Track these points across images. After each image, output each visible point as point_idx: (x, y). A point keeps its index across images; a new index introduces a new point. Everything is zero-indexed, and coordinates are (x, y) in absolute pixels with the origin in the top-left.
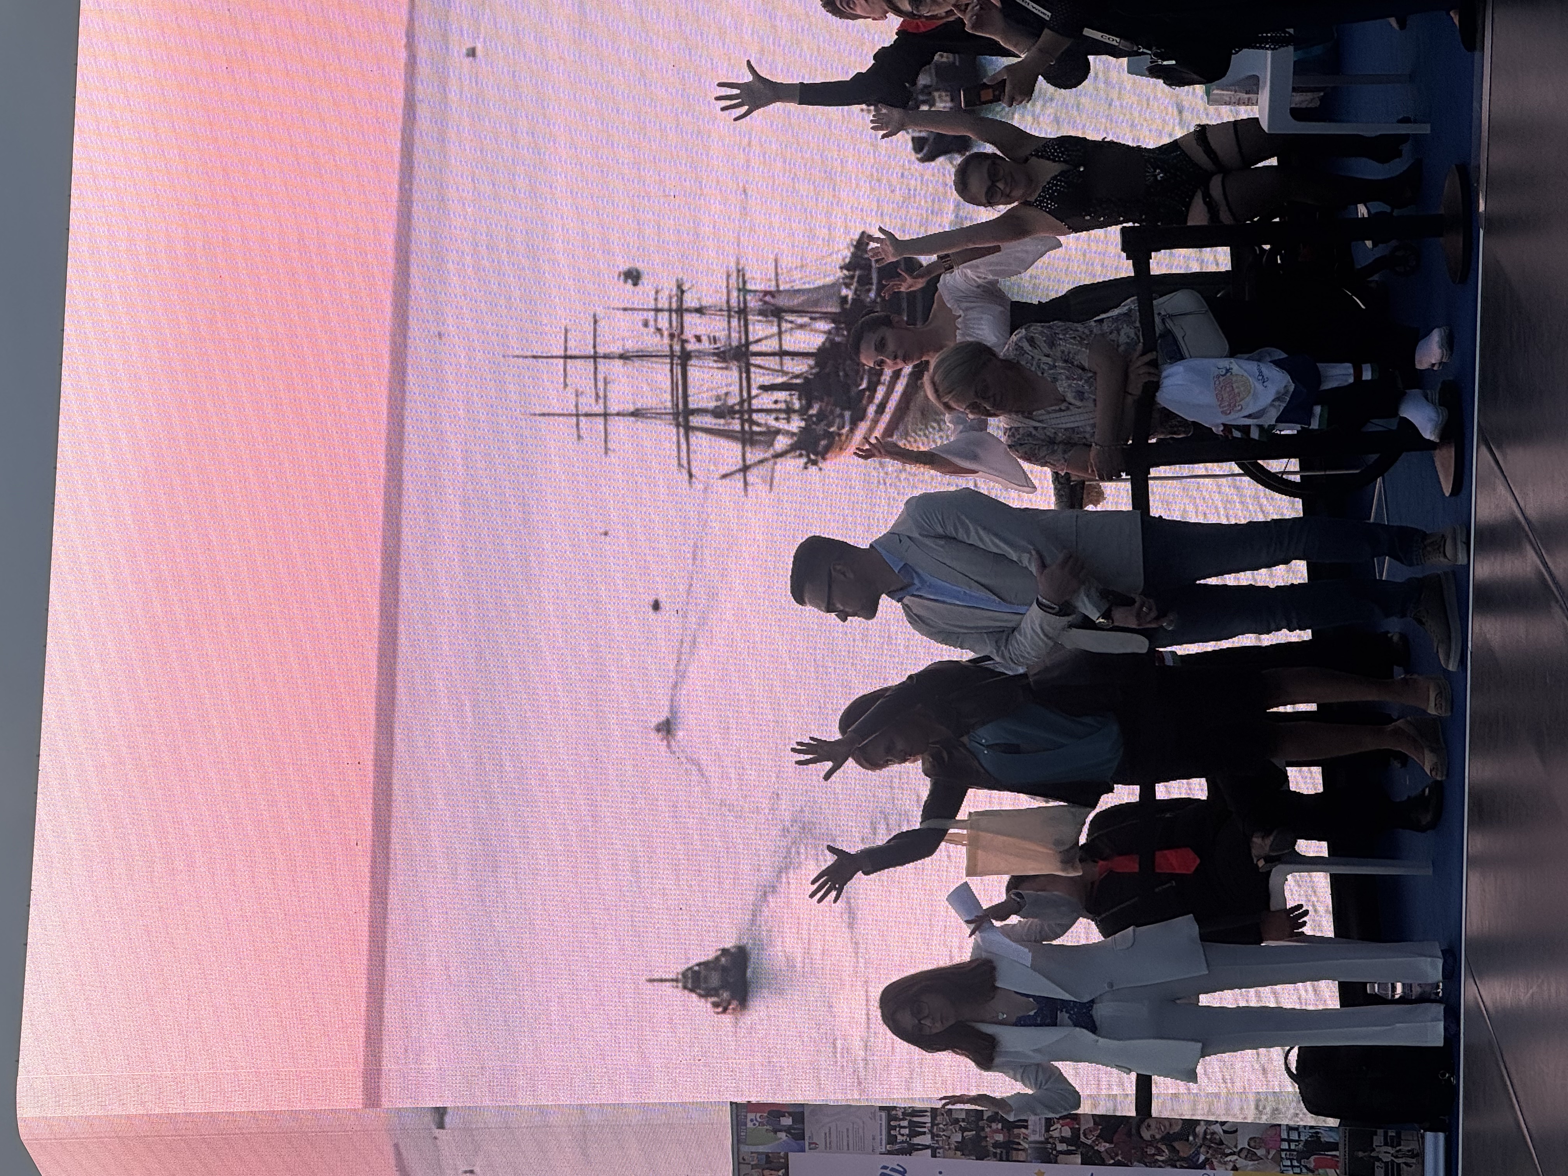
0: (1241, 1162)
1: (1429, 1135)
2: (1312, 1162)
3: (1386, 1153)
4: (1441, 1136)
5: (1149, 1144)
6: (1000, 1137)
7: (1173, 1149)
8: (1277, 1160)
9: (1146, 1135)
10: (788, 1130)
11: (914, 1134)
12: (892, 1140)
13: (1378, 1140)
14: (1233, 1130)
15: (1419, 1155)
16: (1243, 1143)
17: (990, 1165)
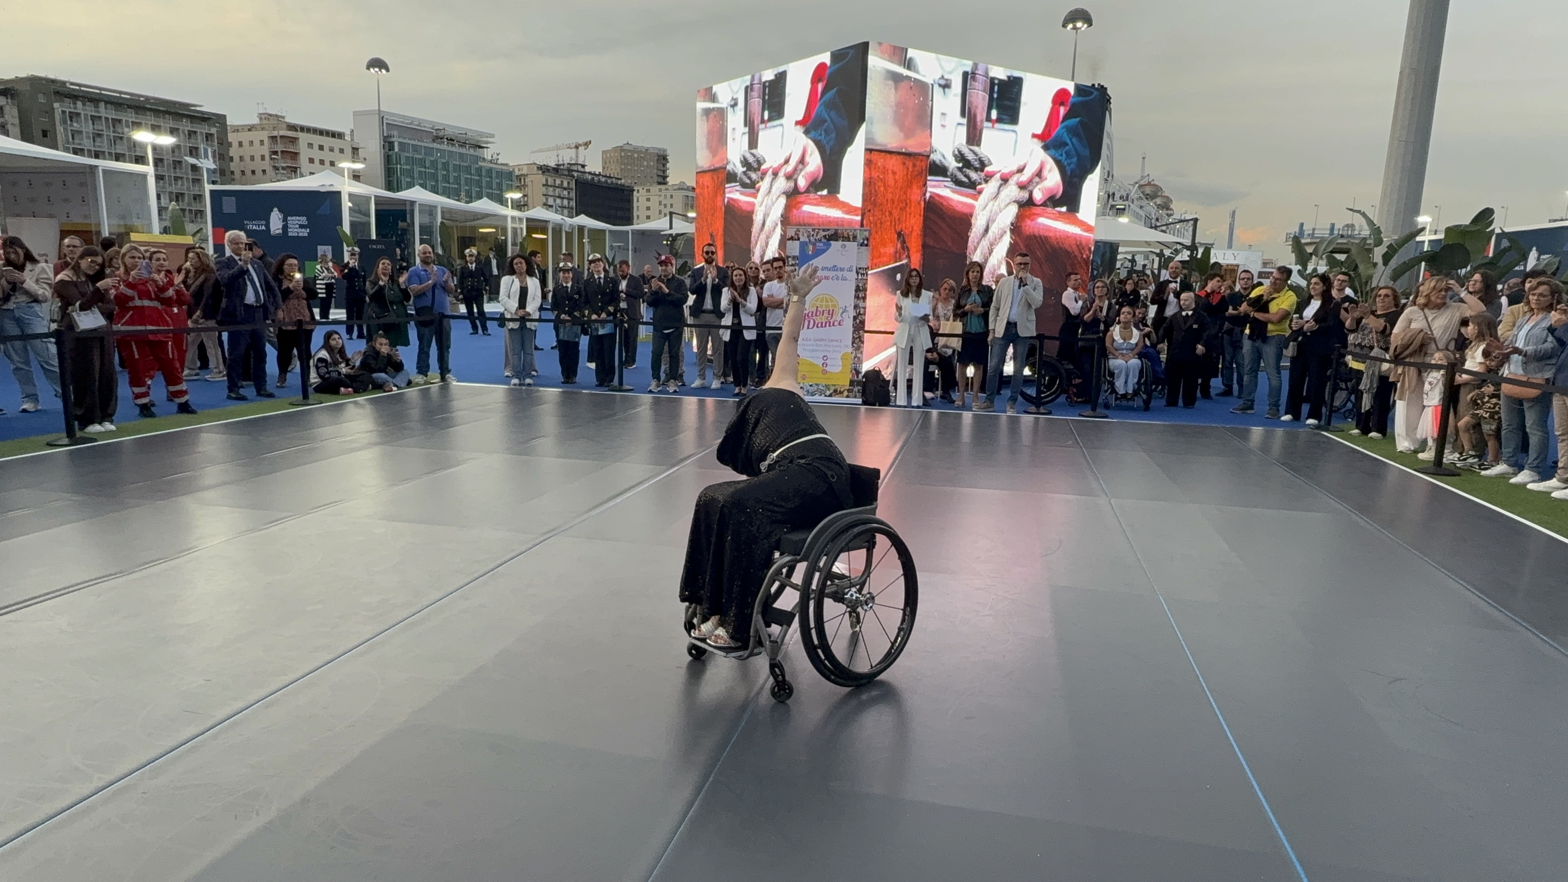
0: (853, 355)
1: (861, 400)
2: (854, 372)
3: (856, 389)
4: (861, 403)
5: (859, 333)
6: (860, 296)
7: (857, 338)
8: (854, 363)
9: (861, 332)
10: (863, 243)
11: (861, 274)
12: (860, 268)
13: (859, 388)
14: (861, 353)
15: (855, 397)
16: (858, 355)
17: (853, 293)
